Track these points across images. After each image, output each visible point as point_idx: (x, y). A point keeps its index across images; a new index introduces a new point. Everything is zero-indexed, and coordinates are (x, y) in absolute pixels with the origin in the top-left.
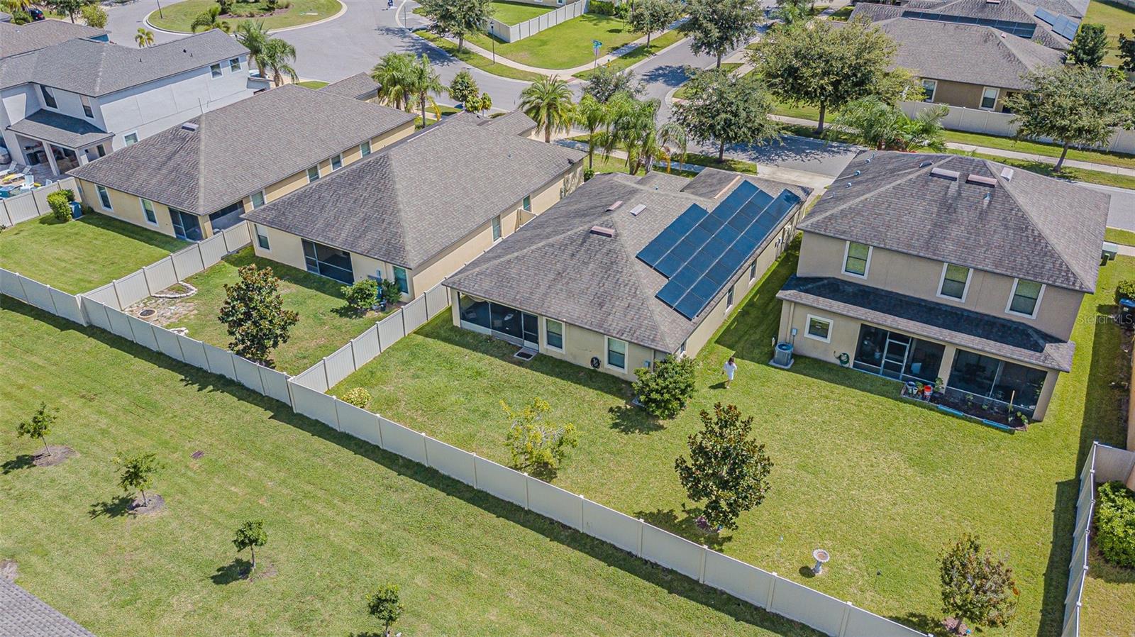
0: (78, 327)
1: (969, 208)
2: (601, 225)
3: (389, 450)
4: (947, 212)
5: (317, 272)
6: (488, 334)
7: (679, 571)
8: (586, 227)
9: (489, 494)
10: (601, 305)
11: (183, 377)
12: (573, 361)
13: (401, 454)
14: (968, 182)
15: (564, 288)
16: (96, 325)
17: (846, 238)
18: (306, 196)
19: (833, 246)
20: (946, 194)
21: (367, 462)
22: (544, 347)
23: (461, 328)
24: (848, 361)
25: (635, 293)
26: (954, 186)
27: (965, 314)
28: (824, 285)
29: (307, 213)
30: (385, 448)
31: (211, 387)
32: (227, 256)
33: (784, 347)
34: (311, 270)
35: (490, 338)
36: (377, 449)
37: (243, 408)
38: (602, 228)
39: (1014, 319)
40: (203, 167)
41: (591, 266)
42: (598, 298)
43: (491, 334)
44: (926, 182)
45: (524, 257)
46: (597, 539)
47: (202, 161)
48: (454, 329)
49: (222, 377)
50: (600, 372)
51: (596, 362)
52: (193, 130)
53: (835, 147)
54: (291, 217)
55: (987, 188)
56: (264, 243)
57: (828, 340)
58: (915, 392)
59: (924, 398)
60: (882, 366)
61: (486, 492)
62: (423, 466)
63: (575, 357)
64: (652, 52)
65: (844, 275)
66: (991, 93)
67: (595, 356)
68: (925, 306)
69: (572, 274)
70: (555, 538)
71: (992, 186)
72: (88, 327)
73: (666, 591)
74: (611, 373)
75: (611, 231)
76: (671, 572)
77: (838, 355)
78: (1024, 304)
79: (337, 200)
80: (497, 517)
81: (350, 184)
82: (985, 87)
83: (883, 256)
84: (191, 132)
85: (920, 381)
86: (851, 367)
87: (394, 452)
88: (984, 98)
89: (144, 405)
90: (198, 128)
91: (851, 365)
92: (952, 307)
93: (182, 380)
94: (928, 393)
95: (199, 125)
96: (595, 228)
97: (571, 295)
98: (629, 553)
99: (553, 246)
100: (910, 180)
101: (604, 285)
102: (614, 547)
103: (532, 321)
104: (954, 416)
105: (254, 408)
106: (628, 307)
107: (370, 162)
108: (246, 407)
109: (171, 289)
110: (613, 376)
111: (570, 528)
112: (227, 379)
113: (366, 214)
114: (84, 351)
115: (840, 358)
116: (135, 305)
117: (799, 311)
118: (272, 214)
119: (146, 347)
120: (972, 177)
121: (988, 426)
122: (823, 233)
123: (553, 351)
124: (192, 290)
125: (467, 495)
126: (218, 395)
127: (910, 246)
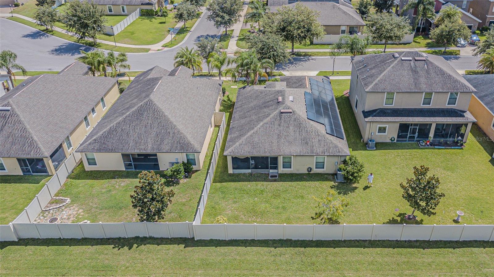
0: (12, 243)
1: (421, 70)
2: (284, 109)
3: (260, 239)
4: (415, 73)
5: (133, 169)
6: (249, 172)
7: (420, 240)
8: (277, 111)
9: (322, 241)
10: (307, 143)
11: (113, 246)
12: (297, 172)
13: (268, 239)
14: (416, 60)
15: (285, 140)
16: (23, 238)
17: (385, 91)
18: (113, 131)
19: (380, 95)
20: (411, 67)
21: (255, 249)
22: (281, 170)
23: (233, 173)
24: (394, 140)
25: (318, 134)
26: (412, 63)
27: (433, 110)
28: (379, 112)
29: (119, 139)
30: (258, 239)
31: (135, 245)
32: (69, 176)
33: (372, 141)
34: (128, 169)
35: (251, 174)
36: (254, 241)
37: (164, 248)
38: (285, 110)
39: (449, 108)
40: (30, 130)
41: (291, 128)
42: (303, 140)
43: (251, 172)
44: (402, 63)
45: (257, 132)
46: (381, 240)
47: (28, 127)
48: (230, 175)
49: (137, 238)
50: (312, 174)
51: (310, 169)
52: (8, 110)
53: (303, 59)
54: (110, 144)
55: (423, 62)
56: (92, 162)
57: (386, 134)
58: (424, 144)
59: (428, 146)
60: (408, 138)
61: (320, 240)
62: (283, 240)
63: (298, 170)
64: (188, 30)
65: (385, 106)
66: (343, 28)
67: (310, 167)
68: (418, 111)
69: (285, 133)
70: (365, 247)
71: (425, 60)
72: (18, 241)
73: (422, 249)
74: (317, 172)
75: (291, 111)
76: (417, 241)
77: (390, 138)
78: (452, 101)
79: (134, 129)
80: (334, 248)
81: (137, 119)
82: (341, 26)
83: (400, 95)
84: (7, 112)
85: (424, 140)
86: (396, 142)
87: (263, 239)
88: (342, 30)
89: (102, 269)
90: (11, 109)
91: (395, 141)
92: (427, 109)
93: (113, 248)
94: (428, 143)
95: (11, 106)
96: (282, 111)
97: (290, 143)
98: (397, 240)
99: (267, 123)
100: (396, 63)
101: (302, 135)
102: (389, 240)
103: (275, 160)
104: (442, 149)
105: (171, 246)
106: (319, 141)
107: (142, 105)
108: (166, 247)
109: (51, 203)
110: (319, 174)
111: (367, 240)
112: (141, 238)
113: (157, 132)
114: (30, 255)
115: (391, 140)
116: (37, 219)
117: (375, 124)
118: (97, 146)
119: (72, 239)
120: (416, 58)
121: (454, 149)
122: (376, 91)
123: (287, 171)
124: (67, 200)
125: (314, 244)
126: (143, 247)
127: (410, 89)
